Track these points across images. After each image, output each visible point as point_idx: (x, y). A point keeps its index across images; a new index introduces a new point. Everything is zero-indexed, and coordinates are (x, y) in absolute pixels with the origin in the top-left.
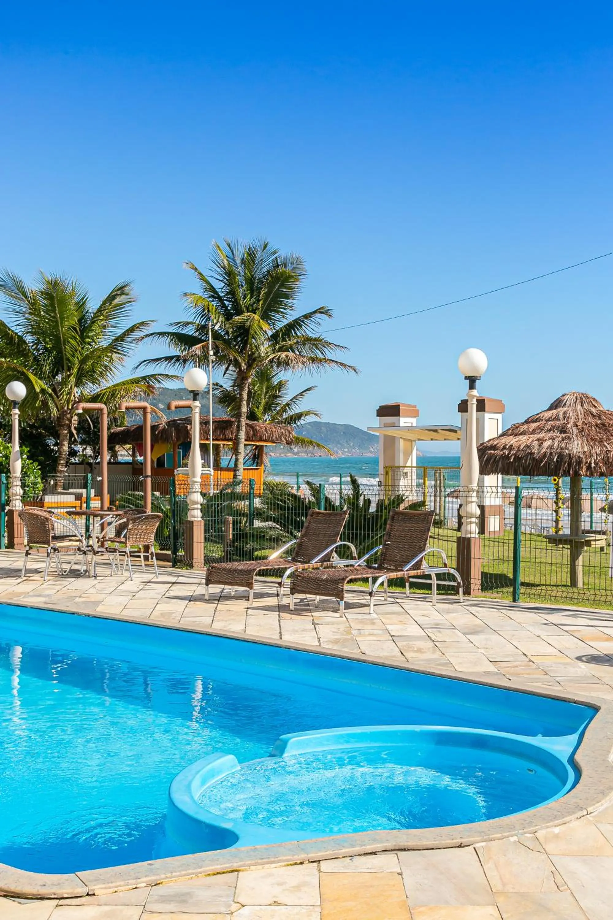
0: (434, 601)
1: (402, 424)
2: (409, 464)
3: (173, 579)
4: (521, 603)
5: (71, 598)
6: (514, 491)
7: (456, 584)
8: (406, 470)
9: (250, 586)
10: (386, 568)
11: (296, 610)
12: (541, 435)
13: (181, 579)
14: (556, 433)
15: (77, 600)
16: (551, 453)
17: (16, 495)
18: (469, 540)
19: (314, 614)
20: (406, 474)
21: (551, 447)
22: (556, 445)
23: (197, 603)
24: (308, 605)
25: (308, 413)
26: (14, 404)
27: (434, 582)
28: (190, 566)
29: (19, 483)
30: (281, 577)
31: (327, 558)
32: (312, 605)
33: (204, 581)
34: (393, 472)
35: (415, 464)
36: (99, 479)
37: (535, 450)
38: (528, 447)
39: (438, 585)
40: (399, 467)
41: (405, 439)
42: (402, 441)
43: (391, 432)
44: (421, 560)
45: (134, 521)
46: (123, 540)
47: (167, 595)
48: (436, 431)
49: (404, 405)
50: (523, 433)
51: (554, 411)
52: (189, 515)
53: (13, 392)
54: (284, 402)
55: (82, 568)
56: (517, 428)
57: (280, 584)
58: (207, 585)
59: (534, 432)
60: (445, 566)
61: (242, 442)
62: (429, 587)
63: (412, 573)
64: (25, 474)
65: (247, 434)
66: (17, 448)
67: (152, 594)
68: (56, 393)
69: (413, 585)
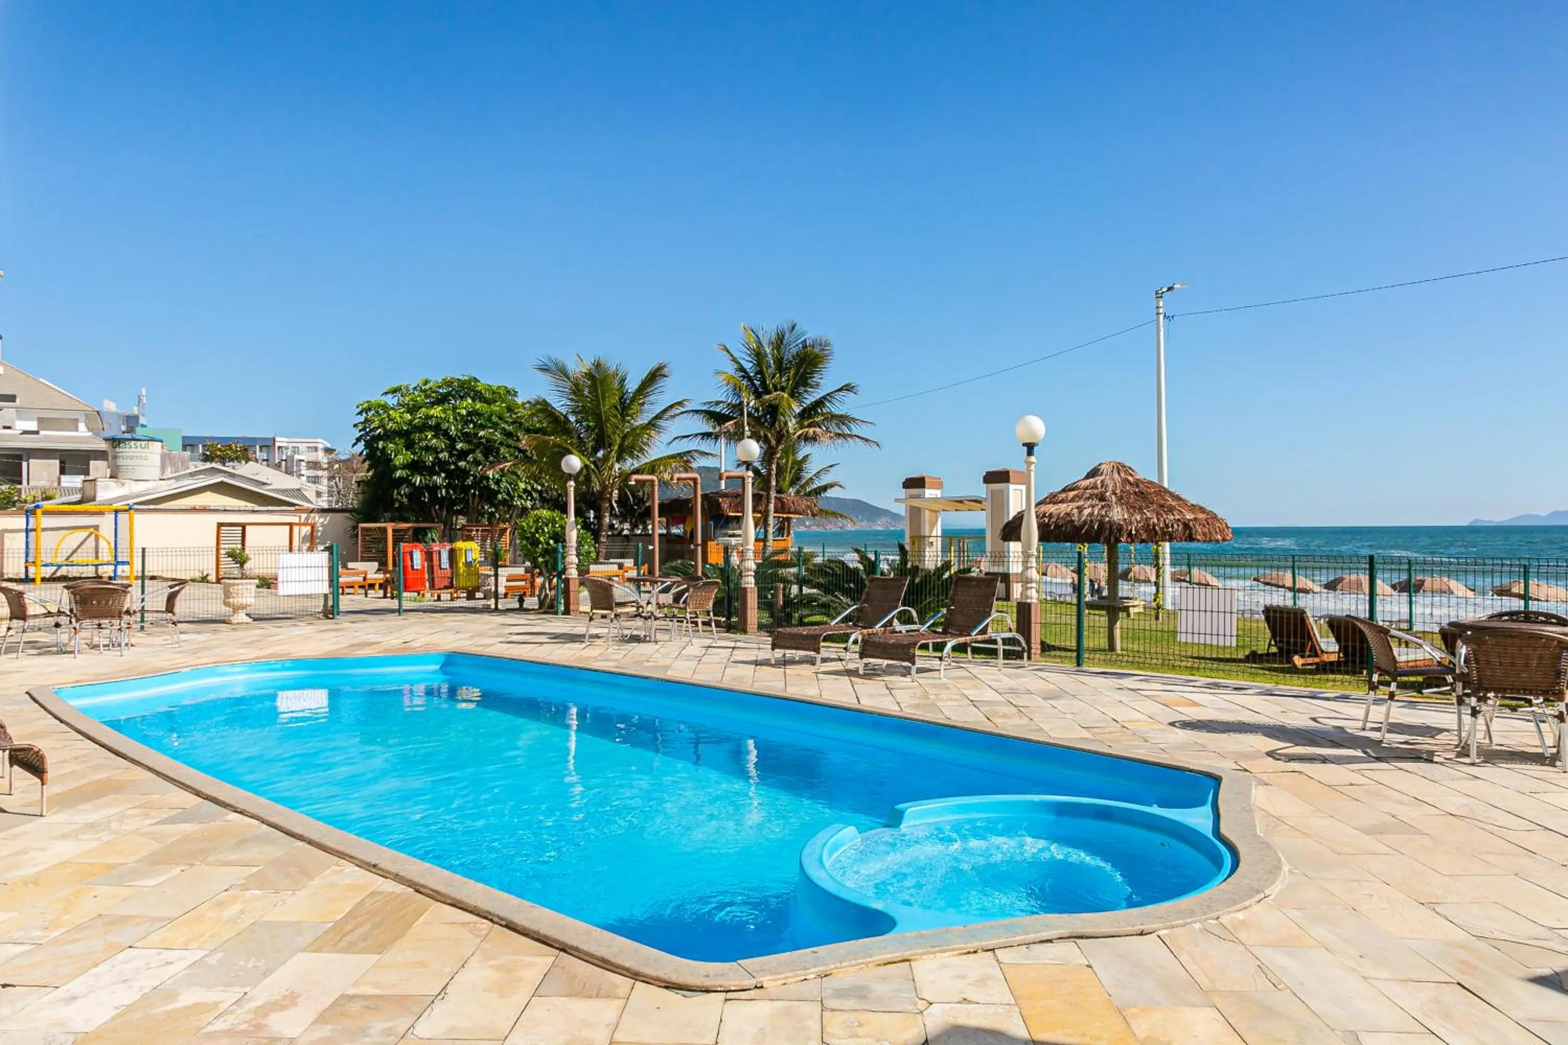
0: (1000, 665)
1: (927, 496)
2: (934, 534)
3: (733, 644)
4: (1085, 668)
5: (639, 663)
6: (1076, 556)
7: (1020, 649)
8: (931, 540)
9: (817, 651)
10: (951, 633)
11: (865, 674)
12: (1081, 503)
13: (739, 644)
14: (1095, 502)
15: (646, 664)
16: (1091, 521)
17: (572, 564)
18: (1029, 605)
19: (885, 679)
20: (932, 543)
21: (1091, 514)
22: (1096, 513)
23: (764, 667)
24: (874, 670)
25: (831, 486)
26: (570, 476)
27: (1001, 647)
28: (745, 631)
29: (575, 553)
30: (847, 641)
31: (890, 623)
32: (879, 670)
33: (770, 647)
34: (919, 542)
35: (939, 534)
36: (651, 547)
37: (1075, 518)
38: (1068, 514)
39: (1004, 650)
40: (924, 537)
41: (930, 510)
42: (927, 512)
43: (916, 503)
44: (987, 625)
45: (694, 586)
46: (682, 606)
47: (732, 659)
48: (961, 502)
49: (929, 477)
50: (1062, 501)
51: (1092, 480)
52: (742, 582)
53: (567, 464)
54: (809, 476)
55: (642, 634)
56: (1055, 496)
57: (845, 649)
58: (773, 649)
59: (1072, 500)
60: (1010, 630)
61: (772, 514)
62: (994, 653)
63: (980, 637)
64: (580, 544)
65: (775, 507)
66: (572, 517)
67: (716, 659)
68: (598, 468)
69: (976, 651)
